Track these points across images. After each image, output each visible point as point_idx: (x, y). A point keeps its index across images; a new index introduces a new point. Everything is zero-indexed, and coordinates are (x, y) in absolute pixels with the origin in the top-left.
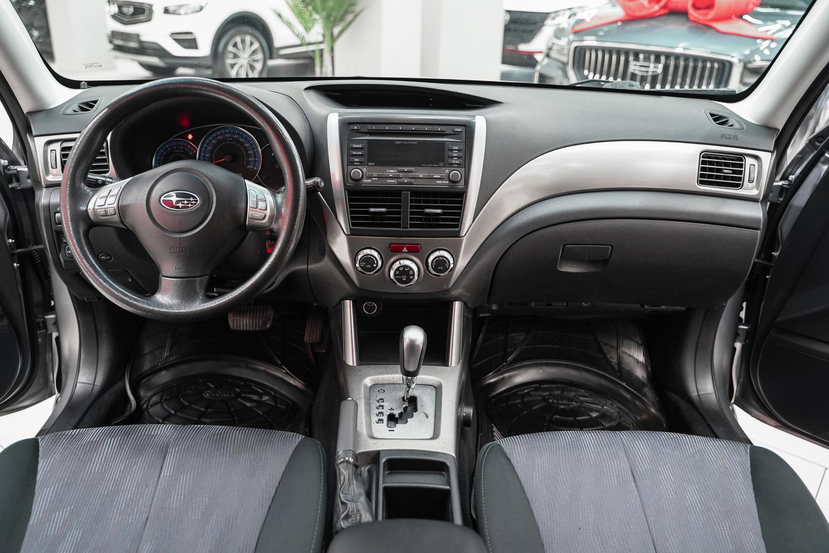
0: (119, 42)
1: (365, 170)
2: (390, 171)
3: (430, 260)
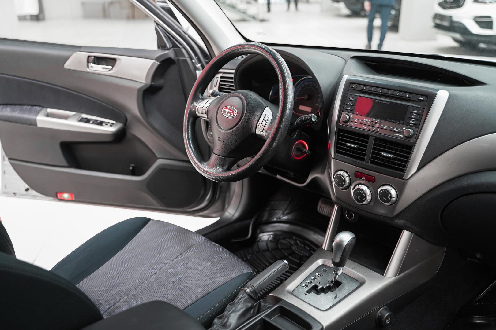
0: (438, 22)
1: (351, 116)
2: (366, 120)
3: (379, 191)
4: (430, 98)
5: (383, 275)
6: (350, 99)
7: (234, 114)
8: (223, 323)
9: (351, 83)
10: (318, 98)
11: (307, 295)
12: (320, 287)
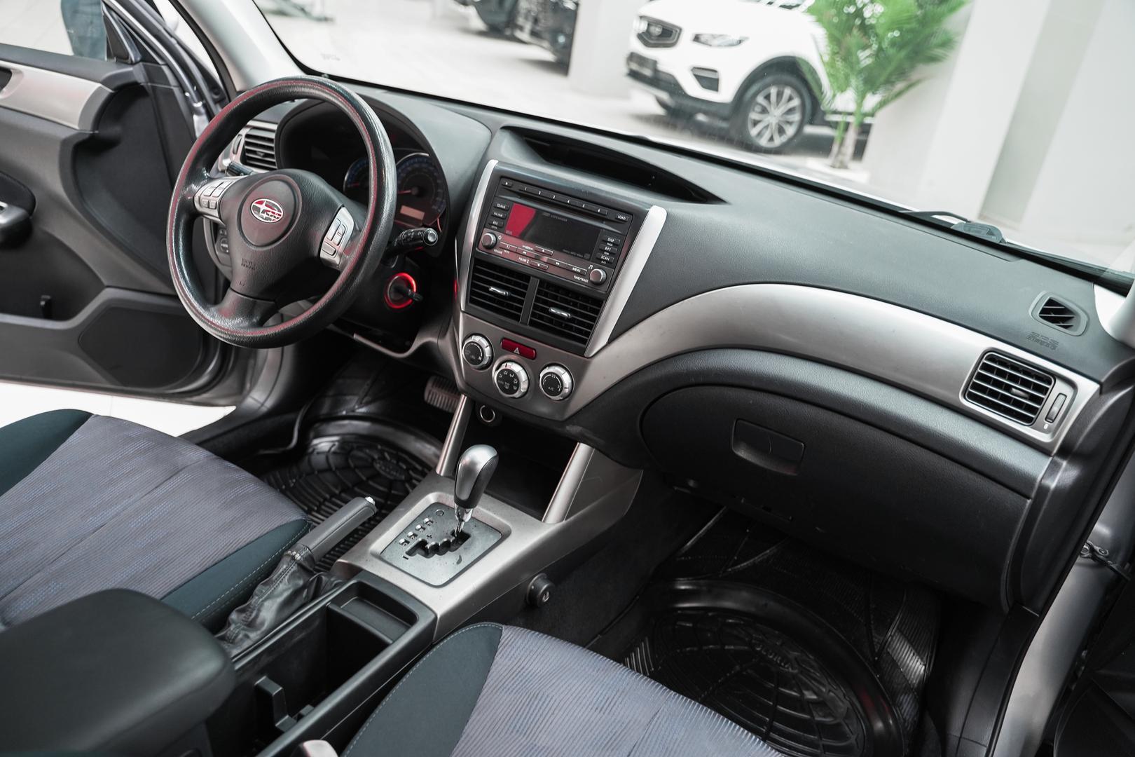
0: (635, 67)
1: (500, 238)
2: (526, 247)
3: (541, 375)
4: (637, 218)
5: (540, 519)
6: (499, 205)
7: (277, 216)
8: (250, 620)
9: (502, 177)
10: (437, 195)
11: (407, 559)
12: (431, 543)
